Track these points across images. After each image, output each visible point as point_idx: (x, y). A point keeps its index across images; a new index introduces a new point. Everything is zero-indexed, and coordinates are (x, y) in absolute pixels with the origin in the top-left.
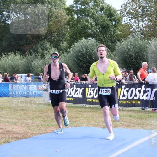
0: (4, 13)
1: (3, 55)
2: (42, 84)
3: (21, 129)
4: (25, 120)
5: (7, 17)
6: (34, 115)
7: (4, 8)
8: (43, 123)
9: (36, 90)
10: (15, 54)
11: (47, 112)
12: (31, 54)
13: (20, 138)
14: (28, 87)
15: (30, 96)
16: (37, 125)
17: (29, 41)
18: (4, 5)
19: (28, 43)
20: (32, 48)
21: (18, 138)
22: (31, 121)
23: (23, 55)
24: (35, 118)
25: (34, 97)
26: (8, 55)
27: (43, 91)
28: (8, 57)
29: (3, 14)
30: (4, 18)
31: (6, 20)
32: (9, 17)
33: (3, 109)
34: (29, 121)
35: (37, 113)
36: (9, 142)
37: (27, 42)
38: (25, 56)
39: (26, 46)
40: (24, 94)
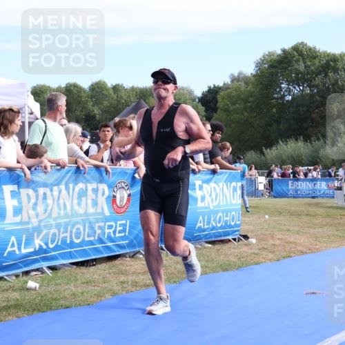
0: (283, 86)
1: (280, 142)
2: (333, 180)
3: (306, 241)
4: (311, 229)
5: (285, 91)
6: (324, 223)
7: (283, 80)
8: (336, 233)
9: (326, 188)
10: (297, 140)
11: (341, 218)
12: (318, 139)
13: (306, 253)
14: (315, 184)
15: (317, 197)
16: (329, 236)
17: (316, 123)
18: (282, 75)
19: (314, 125)
20: (320, 131)
21: (303, 253)
22: (320, 230)
23: (307, 142)
24: (325, 225)
25: (323, 197)
26: (287, 142)
27: (336, 189)
28: (286, 145)
29: (281, 87)
30: (282, 93)
31: (284, 96)
32: (290, 91)
33: (281, 214)
34: (317, 230)
35: (328, 220)
36: (291, 257)
37: (313, 123)
38: (311, 142)
39: (311, 129)
40: (309, 194)
